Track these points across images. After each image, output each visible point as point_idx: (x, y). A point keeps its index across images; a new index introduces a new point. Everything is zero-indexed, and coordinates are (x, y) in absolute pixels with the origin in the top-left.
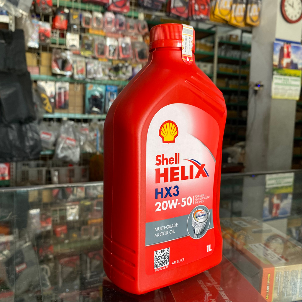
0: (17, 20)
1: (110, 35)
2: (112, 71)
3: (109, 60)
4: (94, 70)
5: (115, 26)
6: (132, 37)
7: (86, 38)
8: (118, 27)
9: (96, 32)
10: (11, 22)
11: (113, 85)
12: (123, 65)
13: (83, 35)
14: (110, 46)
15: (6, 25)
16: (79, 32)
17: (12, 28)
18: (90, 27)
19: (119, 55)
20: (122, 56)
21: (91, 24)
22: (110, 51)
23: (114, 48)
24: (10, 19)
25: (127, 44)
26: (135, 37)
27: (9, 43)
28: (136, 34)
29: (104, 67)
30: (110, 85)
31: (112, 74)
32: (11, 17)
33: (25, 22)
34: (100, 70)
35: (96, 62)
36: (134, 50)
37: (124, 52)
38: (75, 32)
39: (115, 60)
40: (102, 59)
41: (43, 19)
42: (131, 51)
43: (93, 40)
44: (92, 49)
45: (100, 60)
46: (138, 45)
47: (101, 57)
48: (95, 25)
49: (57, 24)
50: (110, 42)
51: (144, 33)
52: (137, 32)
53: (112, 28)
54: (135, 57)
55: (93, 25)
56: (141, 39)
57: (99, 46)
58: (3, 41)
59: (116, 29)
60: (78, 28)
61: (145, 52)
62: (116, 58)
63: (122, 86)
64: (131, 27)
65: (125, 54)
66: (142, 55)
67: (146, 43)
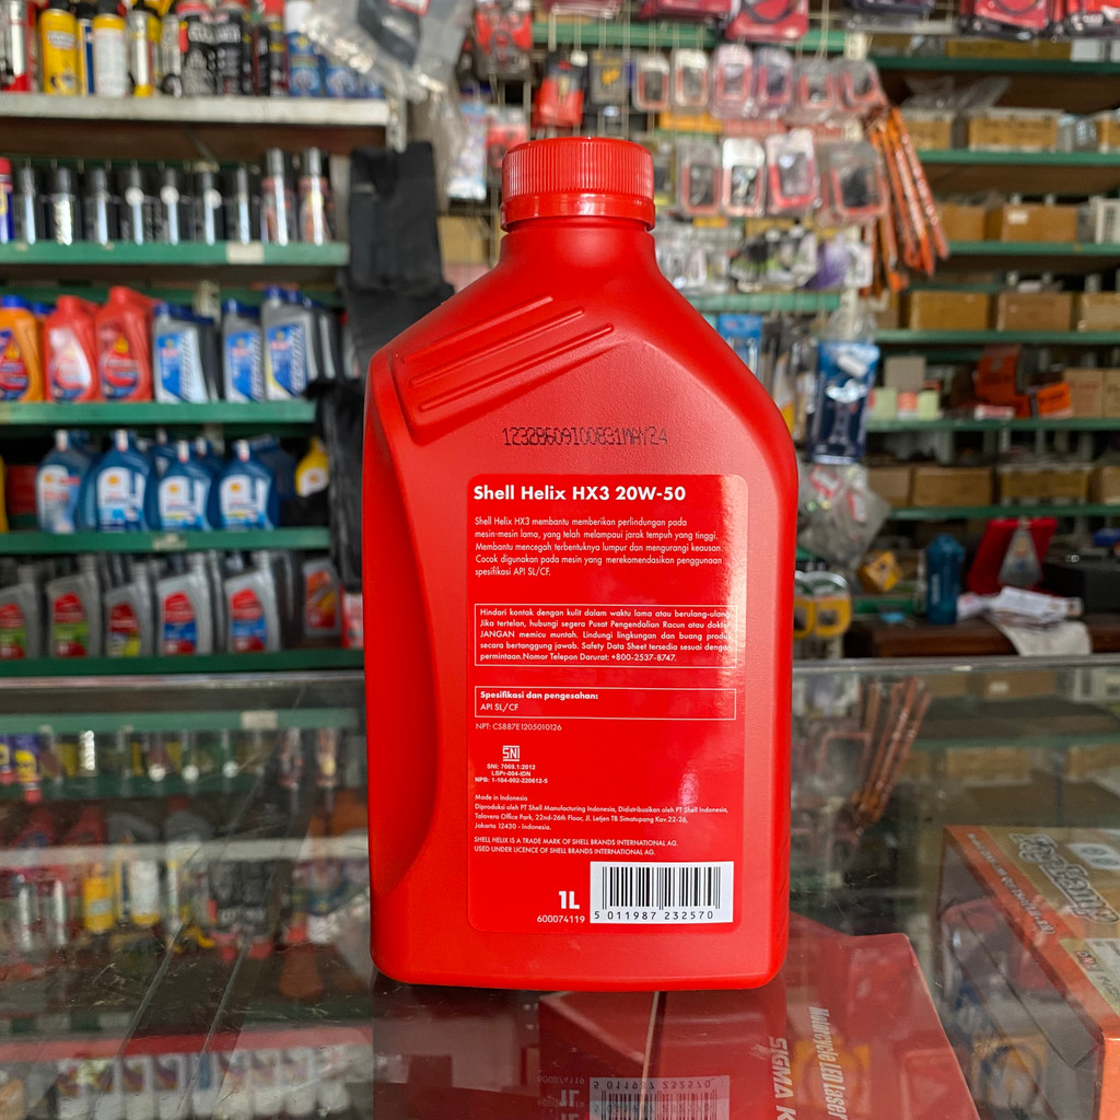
0: (413, 111)
1: (737, 128)
2: (742, 261)
3: (733, 221)
4: (676, 262)
5: (755, 93)
6: (818, 129)
7: (650, 147)
8: (764, 98)
9: (686, 124)
10: (395, 119)
11: (746, 312)
12: (785, 233)
13: (638, 137)
14: (734, 169)
15: (379, 132)
16: (625, 130)
17: (398, 141)
18: (663, 107)
19: (767, 202)
20: (778, 205)
21: (666, 95)
22: (734, 187)
23: (751, 173)
24: (392, 111)
25: (799, 157)
26: (830, 125)
28: (834, 116)
29: (710, 248)
30: (734, 312)
31: (740, 272)
32: (395, 103)
33: (439, 115)
34: (699, 259)
35: (688, 230)
36: (826, 177)
37: (789, 188)
38: (611, 130)
39: (754, 219)
40: (706, 218)
41: (501, 96)
42: (816, 182)
43: (674, 153)
44: (668, 186)
45: (700, 223)
46: (842, 156)
47: (700, 211)
48: (681, 98)
49: (547, 110)
50: (737, 155)
51: (864, 111)
52: (839, 107)
53: (742, 102)
54: (829, 200)
55: (674, 100)
56: (854, 133)
57: (696, 174)
58: (368, 188)
59: (756, 103)
60: (621, 114)
61: (869, 179)
62: (758, 211)
63: (780, 316)
64: (813, 91)
65: (792, 195)
66: (856, 193)
67: (875, 146)
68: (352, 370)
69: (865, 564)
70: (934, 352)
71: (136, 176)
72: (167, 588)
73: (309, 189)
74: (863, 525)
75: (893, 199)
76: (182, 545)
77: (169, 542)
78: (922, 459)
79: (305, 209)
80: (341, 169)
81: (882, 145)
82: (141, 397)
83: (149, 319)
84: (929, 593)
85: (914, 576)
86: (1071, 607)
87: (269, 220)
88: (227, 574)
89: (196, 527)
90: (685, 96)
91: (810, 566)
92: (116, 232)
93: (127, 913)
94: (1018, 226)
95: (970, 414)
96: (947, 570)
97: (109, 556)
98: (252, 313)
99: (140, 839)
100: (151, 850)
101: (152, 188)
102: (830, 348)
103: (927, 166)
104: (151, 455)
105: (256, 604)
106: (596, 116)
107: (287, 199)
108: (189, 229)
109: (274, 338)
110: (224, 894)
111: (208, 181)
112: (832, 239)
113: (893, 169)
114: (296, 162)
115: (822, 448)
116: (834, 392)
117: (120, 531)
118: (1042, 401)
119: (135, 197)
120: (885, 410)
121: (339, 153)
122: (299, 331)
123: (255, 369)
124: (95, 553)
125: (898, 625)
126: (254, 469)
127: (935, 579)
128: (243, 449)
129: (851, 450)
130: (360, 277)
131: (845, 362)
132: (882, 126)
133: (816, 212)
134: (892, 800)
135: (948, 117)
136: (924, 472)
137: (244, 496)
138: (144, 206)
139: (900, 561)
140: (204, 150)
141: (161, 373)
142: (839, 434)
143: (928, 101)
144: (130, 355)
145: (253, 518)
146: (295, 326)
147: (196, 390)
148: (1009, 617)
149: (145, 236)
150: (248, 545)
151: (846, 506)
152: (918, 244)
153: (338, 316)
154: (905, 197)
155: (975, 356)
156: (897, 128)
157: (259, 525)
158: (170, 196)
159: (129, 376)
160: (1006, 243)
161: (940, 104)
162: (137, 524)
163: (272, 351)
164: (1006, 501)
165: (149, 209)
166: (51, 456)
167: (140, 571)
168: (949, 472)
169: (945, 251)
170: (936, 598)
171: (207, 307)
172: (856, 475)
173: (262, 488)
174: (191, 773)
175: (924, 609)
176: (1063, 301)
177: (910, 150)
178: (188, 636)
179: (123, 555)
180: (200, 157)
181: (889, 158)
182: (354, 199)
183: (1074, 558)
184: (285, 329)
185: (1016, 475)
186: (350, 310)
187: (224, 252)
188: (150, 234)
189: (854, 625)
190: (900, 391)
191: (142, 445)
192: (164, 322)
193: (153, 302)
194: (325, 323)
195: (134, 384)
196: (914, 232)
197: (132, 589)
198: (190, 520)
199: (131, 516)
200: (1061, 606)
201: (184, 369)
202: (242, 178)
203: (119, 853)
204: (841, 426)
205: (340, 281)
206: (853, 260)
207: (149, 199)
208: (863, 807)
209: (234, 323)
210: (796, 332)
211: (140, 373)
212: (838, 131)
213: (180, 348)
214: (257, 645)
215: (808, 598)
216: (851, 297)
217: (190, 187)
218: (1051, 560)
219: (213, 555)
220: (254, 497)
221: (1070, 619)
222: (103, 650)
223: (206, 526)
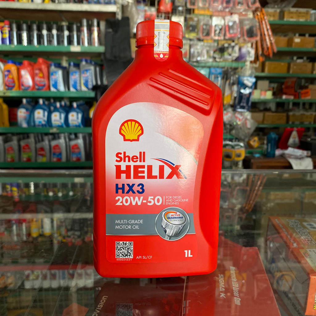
0: (124, 8)
1: (217, 14)
2: (217, 52)
3: (215, 41)
4: (198, 52)
5: (222, 3)
6: (240, 14)
7: (192, 19)
8: (225, 5)
9: (202, 12)
10: (118, 10)
11: (218, 67)
12: (230, 44)
13: (188, 16)
14: (215, 26)
15: (114, 14)
16: (184, 14)
17: (119, 17)
18: (195, 7)
19: (225, 35)
20: (228, 36)
21: (196, 4)
22: (215, 31)
23: (220, 27)
24: (118, 8)
25: (234, 22)
26: (244, 13)
27: (116, 31)
28: (245, 10)
29: (208, 48)
30: (214, 67)
31: (217, 56)
32: (118, 6)
33: (131, 9)
34: (205, 52)
35: (202, 43)
36: (242, 28)
37: (231, 31)
38: (180, 14)
39: (221, 40)
40: (207, 40)
41: (149, 3)
42: (239, 30)
43: (198, 21)
44: (196, 30)
45: (205, 41)
46: (247, 22)
47: (205, 38)
48: (201, 5)
49: (162, 8)
50: (217, 22)
51: (254, 9)
52: (247, 8)
53: (218, 6)
54: (243, 35)
55: (199, 5)
56: (251, 15)
57: (204, 27)
58: (110, 30)
59: (222, 6)
60: (183, 9)
61: (255, 29)
62: (222, 38)
63: (228, 68)
64: (239, 3)
65: (232, 33)
66: (251, 33)
67: (257, 19)
68: (105, 82)
69: (249, 140)
70: (271, 79)
71: (45, 26)
72: (54, 143)
73: (94, 30)
74: (249, 129)
75: (261, 35)
76: (58, 131)
77: (54, 130)
78: (267, 110)
79: (93, 36)
80: (103, 24)
81: (258, 19)
82: (46, 89)
83: (49, 67)
84: (267, 149)
85: (263, 144)
86: (308, 153)
87: (82, 39)
88: (70, 140)
89: (62, 126)
90: (202, 4)
91: (234, 140)
92: (39, 42)
93: (42, 232)
94: (297, 43)
95: (281, 97)
96: (273, 142)
97: (38, 134)
98: (77, 66)
99: (46, 212)
100: (49, 215)
101: (49, 30)
102: (242, 78)
103: (271, 25)
104: (49, 106)
105: (78, 148)
106: (176, 10)
107: (88, 33)
108: (60, 42)
109: (83, 73)
110: (69, 227)
111: (65, 28)
112: (243, 47)
113: (261, 26)
114: (90, 22)
115: (238, 107)
116: (242, 91)
117: (41, 127)
118: (302, 94)
119: (45, 32)
120: (257, 96)
121: (102, 20)
122: (90, 72)
123: (78, 82)
124: (33, 133)
125: (258, 158)
126: (78, 110)
127: (269, 145)
128: (75, 105)
129: (247, 107)
130: (108, 56)
131: (246, 82)
132: (259, 14)
133: (239, 38)
134: (255, 206)
135: (278, 10)
136: (268, 114)
137: (75, 118)
138: (47, 35)
139: (260, 139)
140: (64, 18)
141: (52, 83)
142: (244, 103)
143: (272, 6)
144: (43, 77)
145: (77, 124)
146: (90, 70)
147: (62, 88)
148: (290, 156)
149: (47, 43)
150: (76, 131)
151: (245, 124)
152: (268, 48)
153: (101, 66)
154: (265, 34)
155: (283, 80)
156: (263, 14)
157: (79, 126)
158: (54, 32)
159: (43, 83)
160: (294, 48)
161: (276, 6)
162: (45, 125)
163: (83, 77)
164: (290, 123)
165: (48, 36)
166: (21, 106)
167: (46, 138)
168: (274, 114)
169: (276, 50)
170: (269, 150)
171: (65, 64)
172: (248, 115)
173: (80, 116)
174: (60, 194)
175: (266, 153)
176: (310, 65)
177: (267, 21)
178: (60, 156)
179: (42, 134)
180: (63, 20)
181: (260, 23)
182: (107, 33)
183: (309, 139)
184: (87, 71)
185: (294, 115)
186: (105, 65)
187: (70, 48)
188: (49, 43)
189: (246, 157)
190: (261, 90)
191: (46, 103)
192: (53, 68)
193: (50, 62)
194: (98, 69)
195: (44, 86)
196: (267, 45)
197: (44, 143)
198: (60, 124)
199: (44, 123)
200: (305, 153)
201: (58, 82)
202: (75, 27)
203: (40, 216)
204: (244, 101)
205: (102, 57)
206: (249, 53)
207: (49, 33)
208: (246, 208)
209: (72, 69)
210: (232, 73)
211: (46, 82)
212: (246, 15)
213: (57, 76)
214: (79, 159)
215: (233, 150)
216: (248, 63)
217: (60, 30)
218: (303, 140)
219: (66, 134)
220: (78, 118)
221: (307, 157)
222: (36, 160)
223: (64, 126)
